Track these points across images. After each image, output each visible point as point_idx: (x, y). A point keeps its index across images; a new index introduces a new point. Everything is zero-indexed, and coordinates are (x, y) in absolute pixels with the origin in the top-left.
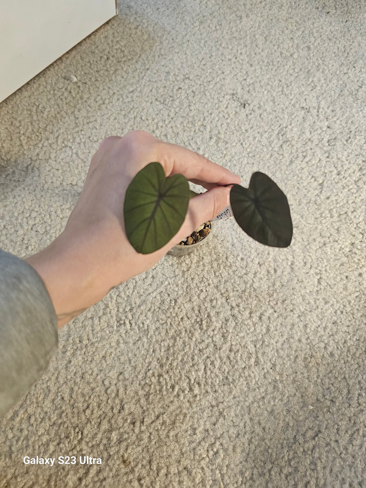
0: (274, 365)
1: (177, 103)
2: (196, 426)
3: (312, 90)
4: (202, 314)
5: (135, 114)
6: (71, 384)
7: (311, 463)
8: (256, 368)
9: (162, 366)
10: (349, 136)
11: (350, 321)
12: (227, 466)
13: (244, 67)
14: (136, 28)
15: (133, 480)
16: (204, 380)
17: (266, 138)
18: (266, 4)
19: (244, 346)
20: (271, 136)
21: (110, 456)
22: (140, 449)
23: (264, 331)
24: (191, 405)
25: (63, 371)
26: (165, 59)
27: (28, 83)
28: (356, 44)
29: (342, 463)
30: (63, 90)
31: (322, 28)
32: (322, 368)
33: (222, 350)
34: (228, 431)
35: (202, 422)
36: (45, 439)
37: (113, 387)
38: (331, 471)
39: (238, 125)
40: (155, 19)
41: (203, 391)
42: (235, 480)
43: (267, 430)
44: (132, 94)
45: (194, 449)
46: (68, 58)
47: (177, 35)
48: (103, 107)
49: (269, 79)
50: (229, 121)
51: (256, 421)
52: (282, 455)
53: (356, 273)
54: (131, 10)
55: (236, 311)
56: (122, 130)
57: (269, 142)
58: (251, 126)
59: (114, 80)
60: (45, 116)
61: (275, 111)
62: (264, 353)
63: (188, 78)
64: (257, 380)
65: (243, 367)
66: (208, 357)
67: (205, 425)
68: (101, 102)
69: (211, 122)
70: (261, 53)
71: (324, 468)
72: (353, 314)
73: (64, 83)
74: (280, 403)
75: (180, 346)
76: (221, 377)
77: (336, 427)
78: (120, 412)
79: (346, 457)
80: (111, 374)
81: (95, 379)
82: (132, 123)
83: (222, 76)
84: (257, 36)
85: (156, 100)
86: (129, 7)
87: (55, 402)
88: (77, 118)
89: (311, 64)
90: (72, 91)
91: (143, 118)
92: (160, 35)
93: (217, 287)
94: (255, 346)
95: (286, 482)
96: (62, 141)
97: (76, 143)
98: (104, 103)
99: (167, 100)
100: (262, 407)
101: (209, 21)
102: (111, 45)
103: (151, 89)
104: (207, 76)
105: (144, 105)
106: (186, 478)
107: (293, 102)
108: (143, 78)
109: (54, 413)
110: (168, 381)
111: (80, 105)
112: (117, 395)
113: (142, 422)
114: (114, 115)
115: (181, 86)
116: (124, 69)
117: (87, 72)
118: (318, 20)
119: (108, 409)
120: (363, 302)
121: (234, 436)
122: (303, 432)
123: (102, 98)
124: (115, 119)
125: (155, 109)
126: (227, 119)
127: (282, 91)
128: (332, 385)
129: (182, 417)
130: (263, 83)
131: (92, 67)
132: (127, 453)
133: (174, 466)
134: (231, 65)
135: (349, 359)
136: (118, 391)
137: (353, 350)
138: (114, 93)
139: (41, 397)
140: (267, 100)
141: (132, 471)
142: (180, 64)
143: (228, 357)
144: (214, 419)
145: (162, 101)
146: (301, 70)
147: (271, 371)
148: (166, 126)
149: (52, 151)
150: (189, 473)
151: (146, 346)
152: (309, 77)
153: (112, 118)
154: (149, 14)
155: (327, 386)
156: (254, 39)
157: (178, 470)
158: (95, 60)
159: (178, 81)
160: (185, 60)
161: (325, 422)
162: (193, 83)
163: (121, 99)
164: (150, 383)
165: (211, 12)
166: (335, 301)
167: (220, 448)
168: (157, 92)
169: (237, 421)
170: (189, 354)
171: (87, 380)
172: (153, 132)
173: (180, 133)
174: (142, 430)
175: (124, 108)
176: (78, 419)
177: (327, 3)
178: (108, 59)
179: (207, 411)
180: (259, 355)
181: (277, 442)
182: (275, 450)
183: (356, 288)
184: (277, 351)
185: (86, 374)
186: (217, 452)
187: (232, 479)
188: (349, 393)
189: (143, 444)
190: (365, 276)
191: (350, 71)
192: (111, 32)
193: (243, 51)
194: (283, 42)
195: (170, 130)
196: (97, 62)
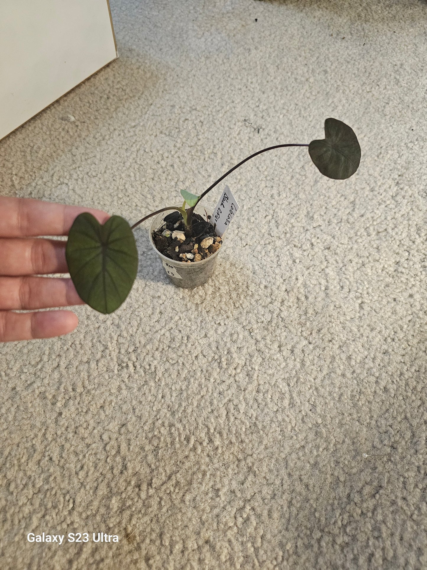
0: (314, 406)
1: (184, 133)
2: (219, 486)
3: (333, 111)
4: (221, 350)
5: (138, 147)
6: (60, 440)
7: (374, 529)
8: (292, 411)
9: (173, 414)
10: (379, 151)
11: (404, 349)
12: (262, 537)
13: (256, 94)
14: (138, 68)
15: (139, 561)
16: (227, 428)
17: (285, 160)
18: (276, 36)
19: (275, 385)
21: (109, 529)
22: (147, 519)
23: (298, 366)
24: (211, 460)
25: (53, 425)
26: (169, 93)
27: (22, 126)
28: (377, 64)
29: (415, 528)
30: (60, 130)
31: (339, 53)
32: (375, 407)
33: (247, 391)
34: (260, 492)
35: (226, 481)
36: (26, 510)
37: (113, 442)
38: (401, 539)
40: (158, 59)
41: (226, 442)
42: (274, 556)
43: (311, 488)
44: (134, 129)
45: (217, 516)
46: (66, 100)
47: (182, 71)
48: (103, 143)
49: (284, 104)
50: (242, 146)
51: (295, 477)
52: (333, 520)
53: (406, 294)
54: (133, 52)
55: (261, 345)
56: (124, 163)
57: (289, 164)
59: (115, 117)
60: (40, 156)
61: (293, 134)
62: (300, 392)
63: (196, 109)
64: (294, 425)
65: (275, 410)
66: (230, 401)
67: (230, 484)
68: (101, 138)
69: (222, 149)
70: (274, 80)
71: (392, 535)
72: (407, 341)
73: (61, 124)
74: (325, 452)
75: (195, 389)
76: (248, 424)
77: (402, 479)
78: (122, 473)
79: (419, 518)
80: (111, 426)
81: (91, 433)
82: (135, 156)
83: (231, 105)
84: (268, 66)
85: (161, 132)
86: (131, 50)
87: (41, 464)
88: (75, 156)
89: (330, 86)
90: (70, 130)
91: (147, 150)
92: (163, 72)
93: (237, 319)
94: (289, 385)
95: (342, 556)
96: (58, 178)
97: (73, 180)
98: (104, 139)
99: (173, 132)
100: (302, 458)
101: (216, 56)
102: (111, 85)
103: (154, 122)
104: (216, 106)
105: (147, 138)
106: (208, 555)
107: (312, 124)
108: (146, 113)
109: (39, 477)
110: (181, 432)
111: (78, 143)
112: (118, 452)
113: (150, 484)
114: (115, 150)
115: (187, 117)
116: (126, 106)
117: (86, 111)
118: (333, 46)
119: (107, 470)
120: (419, 326)
121: (269, 497)
122: (358, 489)
123: (101, 135)
124: (117, 153)
125: (160, 141)
126: (240, 144)
127: (300, 114)
128: (391, 426)
129: (200, 476)
130: (277, 108)
131: (92, 106)
132: (132, 525)
133: (192, 539)
134: (241, 94)
135: (409, 394)
136: (119, 447)
137: (413, 384)
138: (115, 129)
139: (24, 457)
140: (283, 124)
141: (138, 548)
142: (186, 97)
143: (256, 400)
144: (241, 477)
145: (167, 134)
146: (318, 92)
147: (310, 412)
148: (173, 156)
149: (46, 188)
150: (213, 548)
151: (153, 391)
152: (328, 99)
153: (113, 153)
154: (152, 55)
155: (384, 428)
156: (265, 69)
157: (198, 545)
158: (94, 100)
159: (184, 113)
160: (191, 93)
161: (387, 475)
162: (200, 114)
163: (122, 134)
164: (159, 436)
165: (217, 48)
166: (383, 327)
167: (252, 513)
168: (162, 125)
169: (271, 477)
170: (207, 397)
171: (81, 435)
172: (158, 163)
173: (188, 162)
174: (150, 494)
175: (125, 142)
176: (69, 483)
177: (342, 30)
178: (108, 98)
179: (232, 466)
180: (294, 395)
181: (325, 502)
182: (324, 513)
183: (407, 311)
184: (316, 389)
185: (80, 428)
186: (248, 519)
187: (269, 554)
188: (413, 435)
189: (152, 512)
190: (417, 296)
191: (373, 89)
192: (111, 74)
193: (254, 80)
194: (296, 69)
195: (177, 160)
196: (96, 102)
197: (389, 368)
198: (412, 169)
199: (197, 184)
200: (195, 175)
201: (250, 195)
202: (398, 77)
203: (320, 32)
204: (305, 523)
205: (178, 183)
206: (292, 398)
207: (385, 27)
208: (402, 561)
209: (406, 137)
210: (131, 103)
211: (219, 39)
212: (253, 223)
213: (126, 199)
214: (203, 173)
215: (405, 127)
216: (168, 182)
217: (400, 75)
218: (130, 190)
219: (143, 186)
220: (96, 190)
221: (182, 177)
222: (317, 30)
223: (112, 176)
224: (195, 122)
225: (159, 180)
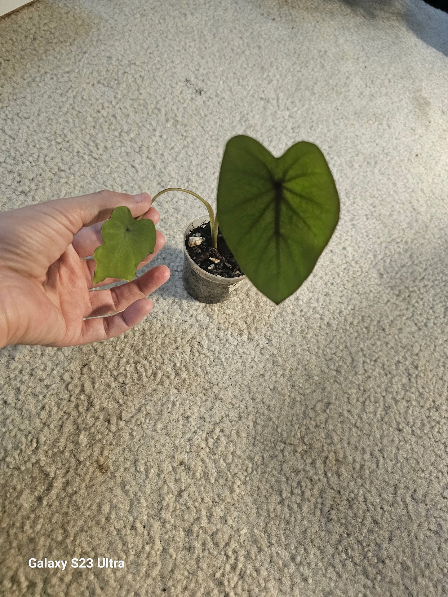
0: (270, 340)
1: (124, 85)
2: (188, 413)
3: (269, 84)
5: (74, 93)
6: (15, 383)
7: (327, 437)
8: (250, 344)
9: (137, 353)
10: (311, 125)
11: (341, 292)
12: (233, 453)
13: (195, 59)
14: (68, 13)
15: (114, 488)
16: (192, 362)
18: (210, 6)
19: (233, 323)
20: (233, 122)
21: (80, 462)
22: (119, 449)
23: (254, 306)
24: (179, 391)
26: (105, 44)
28: (305, 47)
29: (359, 433)
31: (270, 32)
32: (321, 338)
33: (209, 329)
34: (228, 415)
35: (195, 409)
37: (76, 381)
38: (349, 443)
39: (196, 109)
40: (88, 7)
41: (193, 375)
42: (245, 468)
43: (272, 408)
44: (68, 75)
45: (190, 440)
47: (116, 24)
48: (34, 84)
49: (223, 71)
50: (185, 105)
51: (259, 400)
52: (293, 434)
53: (341, 247)
56: (60, 108)
57: (232, 127)
58: (210, 111)
59: (44, 59)
61: (234, 100)
62: (256, 329)
63: (135, 64)
64: (253, 357)
65: (236, 344)
66: (193, 338)
67: (199, 411)
68: (30, 79)
69: (166, 106)
70: (211, 47)
71: (342, 440)
72: (344, 285)
74: (282, 378)
75: (158, 328)
76: (212, 357)
77: (346, 395)
78: (88, 409)
79: (361, 425)
80: (71, 367)
81: (49, 375)
82: (72, 102)
83: (171, 65)
84: (205, 33)
85: (99, 82)
89: (264, 61)
91: (85, 97)
92: (96, 22)
94: (246, 323)
95: (302, 462)
98: (34, 81)
99: (112, 83)
100: (263, 384)
101: (151, 15)
102: (38, 26)
103: (91, 70)
104: (155, 64)
105: (84, 85)
106: (183, 474)
107: (251, 93)
108: (80, 61)
110: (147, 368)
112: (83, 390)
113: (120, 418)
114: (48, 93)
115: (127, 71)
116: (57, 50)
117: (9, 49)
118: (265, 25)
119: (71, 408)
120: (352, 273)
121: (236, 419)
122: (312, 406)
123: (30, 76)
124: (50, 97)
125: (98, 90)
126: (183, 103)
127: (238, 82)
128: (335, 354)
129: (170, 406)
130: (217, 74)
131: (16, 44)
132: (104, 456)
133: (167, 463)
134: (181, 55)
135: (348, 328)
136: (83, 386)
137: (350, 319)
138: (46, 73)
140: (223, 89)
141: (113, 476)
142: (123, 51)
143: (217, 337)
144: (209, 404)
145: (106, 84)
146: (254, 65)
147: (267, 345)
148: (114, 107)
150: (188, 468)
152: (264, 73)
153: (46, 96)
155: (329, 356)
156: (202, 35)
157: (172, 467)
158: (19, 38)
159: (122, 66)
160: (128, 47)
161: (334, 393)
162: (140, 69)
163: (55, 78)
164: (124, 372)
165: (152, 7)
166: (324, 273)
167: (221, 434)
168: (99, 75)
169: (237, 403)
170: (171, 336)
171: (38, 377)
172: (99, 112)
173: (131, 114)
174: (120, 427)
175: (60, 87)
176: (30, 424)
177: (271, 12)
178: (35, 39)
179: (200, 395)
180: (251, 331)
181: (285, 419)
182: (285, 427)
183: (342, 260)
184: (271, 325)
185: (36, 370)
186: (218, 439)
187: (240, 467)
188: (353, 360)
189: (124, 442)
190: (349, 249)
191: (303, 69)
192: (36, 14)
193: (192, 44)
194: (232, 40)
195: (119, 111)
196: (21, 40)
197: (330, 307)
198: (339, 143)
199: (142, 137)
200: (139, 127)
201: (197, 152)
202: (323, 62)
203: (251, 10)
204: (270, 437)
205: (122, 134)
206: (250, 333)
207: (310, 15)
208: (350, 459)
209: (332, 115)
210: (62, 48)
212: (202, 178)
213: (66, 145)
214: (148, 126)
215: (332, 106)
216: (111, 132)
217: (324, 60)
218: (70, 136)
219: (84, 133)
220: (29, 132)
221: (126, 128)
222: (250, 7)
223: (47, 119)
224: (135, 76)
225: (101, 129)
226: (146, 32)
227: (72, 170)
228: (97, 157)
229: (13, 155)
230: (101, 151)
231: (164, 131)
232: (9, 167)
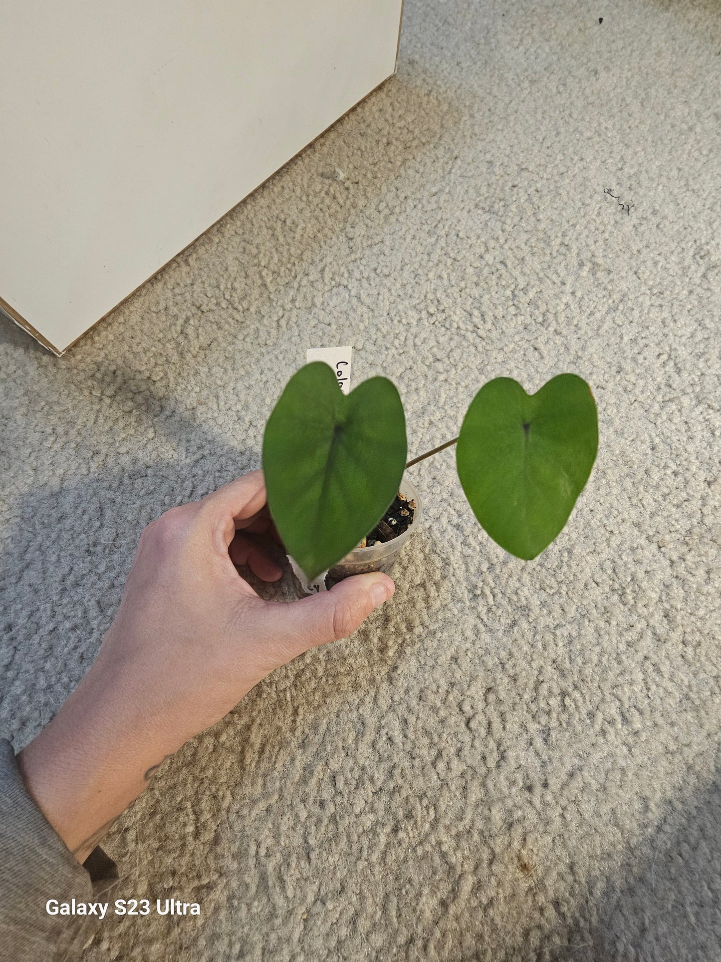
1: (514, 208)
2: (647, 793)
4: (620, 575)
5: (447, 229)
6: (401, 710)
13: (616, 149)
14: (429, 94)
15: (545, 907)
16: (646, 701)
17: (675, 262)
18: (632, 51)
19: (708, 634)
20: (683, 259)
24: (630, 751)
25: (385, 685)
26: (482, 140)
27: (263, 186)
30: (323, 194)
33: (669, 644)
36: (368, 820)
37: (479, 717)
39: (624, 241)
40: (456, 80)
44: (435, 198)
46: (324, 144)
47: (496, 103)
48: (393, 219)
49: (660, 168)
50: (606, 235)
54: (416, 66)
55: (681, 569)
56: (429, 254)
57: (682, 269)
58: (645, 243)
59: (403, 175)
60: (298, 236)
61: (683, 218)
63: (527, 169)
68: (387, 211)
69: (577, 239)
70: (640, 126)
73: (322, 183)
80: (472, 691)
82: (444, 245)
83: (580, 165)
84: (629, 100)
85: (476, 206)
86: (412, 63)
87: (378, 747)
88: (351, 239)
90: (338, 195)
91: (461, 234)
92: (467, 104)
93: (638, 525)
96: (331, 276)
97: (354, 280)
98: (392, 213)
99: (496, 206)
101: (545, 80)
102: (391, 122)
103: (465, 187)
104: (556, 166)
105: (458, 213)
107: (708, 204)
108: (450, 172)
111: (353, 217)
112: (490, 732)
114: (411, 231)
115: (516, 183)
116: (418, 158)
117: (358, 164)
119: (476, 761)
123: (388, 206)
124: (414, 237)
125: (478, 221)
126: (603, 232)
127: (687, 185)
129: (618, 776)
130: (652, 174)
131: (366, 155)
132: (527, 849)
134: (593, 146)
138: (406, 198)
139: (351, 736)
140: (664, 200)
141: (541, 886)
142: (509, 148)
143: (683, 657)
144: (677, 779)
145: (487, 209)
146: (711, 151)
148: (501, 247)
149: (315, 293)
151: (529, 635)
153: (409, 237)
154: (446, 73)
156: (624, 105)
157: (628, 884)
158: (368, 145)
159: (509, 175)
160: (515, 141)
162: (536, 178)
163: (420, 206)
164: (547, 709)
165: (545, 65)
167: (700, 837)
168: (478, 194)
171: (430, 704)
172: (481, 257)
173: (527, 258)
174: (545, 801)
175: (426, 220)
178: (389, 144)
185: (427, 692)
192: (387, 102)
193: (609, 125)
194: (673, 108)
195: (510, 253)
196: (371, 148)
199: (546, 296)
200: (540, 280)
205: (517, 292)
210: (425, 154)
211: (547, 50)
212: (642, 365)
213: (441, 317)
214: (553, 277)
216: (501, 290)
218: (446, 303)
219: (463, 295)
220: (392, 299)
221: (522, 283)
222: (696, 42)
223: (413, 275)
224: (529, 191)
225: (486, 286)
226: (540, 111)
227: (451, 360)
228: (484, 336)
229: (374, 337)
230: (489, 325)
231: (578, 284)
232: (371, 358)
